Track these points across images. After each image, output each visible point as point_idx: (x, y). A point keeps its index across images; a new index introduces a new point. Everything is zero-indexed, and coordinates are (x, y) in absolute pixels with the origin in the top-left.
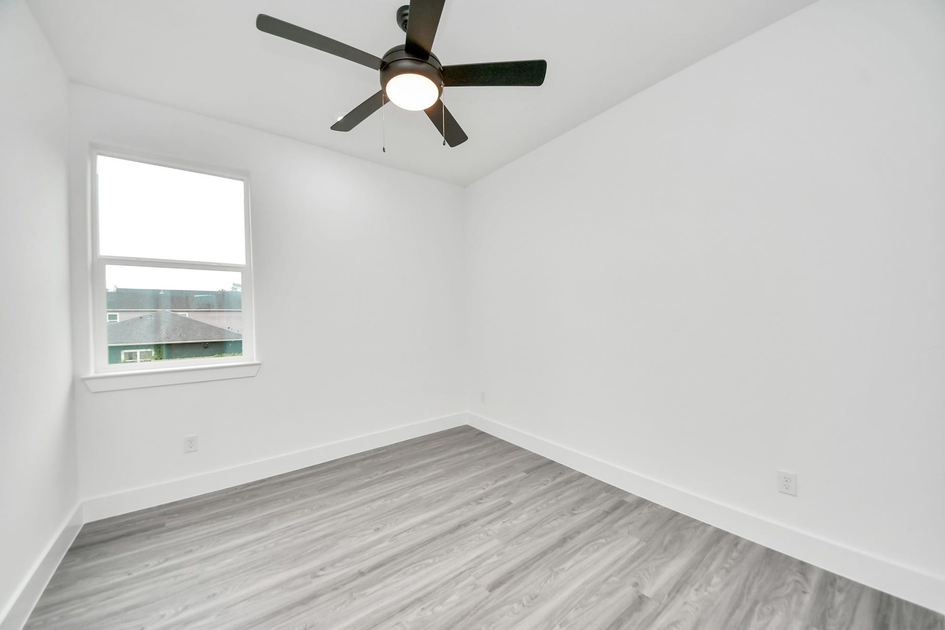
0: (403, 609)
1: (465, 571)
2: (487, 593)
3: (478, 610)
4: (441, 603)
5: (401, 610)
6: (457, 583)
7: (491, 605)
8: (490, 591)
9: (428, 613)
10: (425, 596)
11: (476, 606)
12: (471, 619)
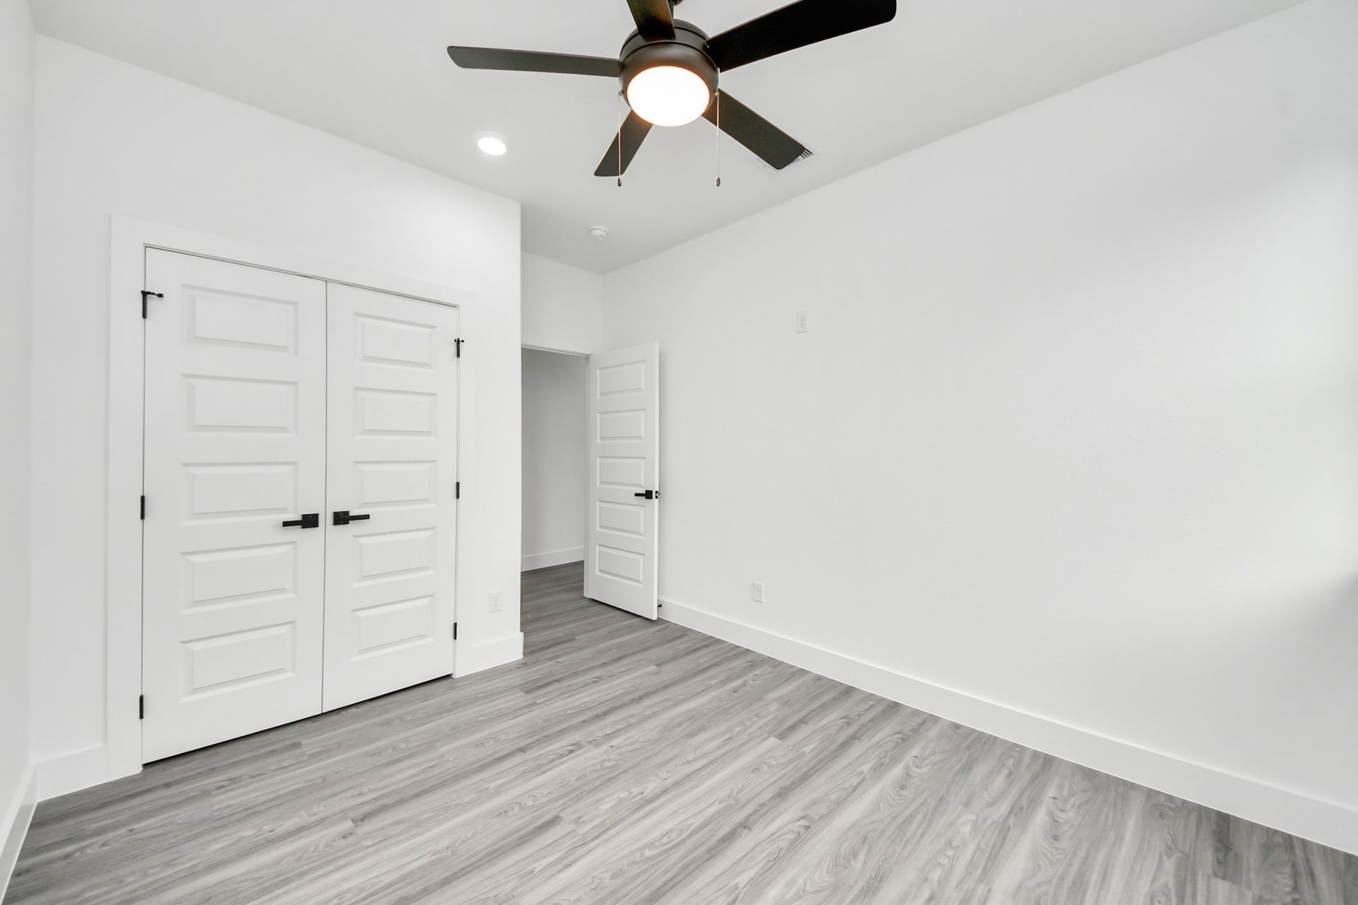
0: (665, 791)
1: (592, 840)
2: (562, 814)
3: (577, 796)
4: (621, 801)
5: (666, 790)
6: (602, 823)
7: (561, 802)
8: (558, 817)
9: (635, 790)
10: (643, 806)
11: (579, 799)
12: (586, 788)
